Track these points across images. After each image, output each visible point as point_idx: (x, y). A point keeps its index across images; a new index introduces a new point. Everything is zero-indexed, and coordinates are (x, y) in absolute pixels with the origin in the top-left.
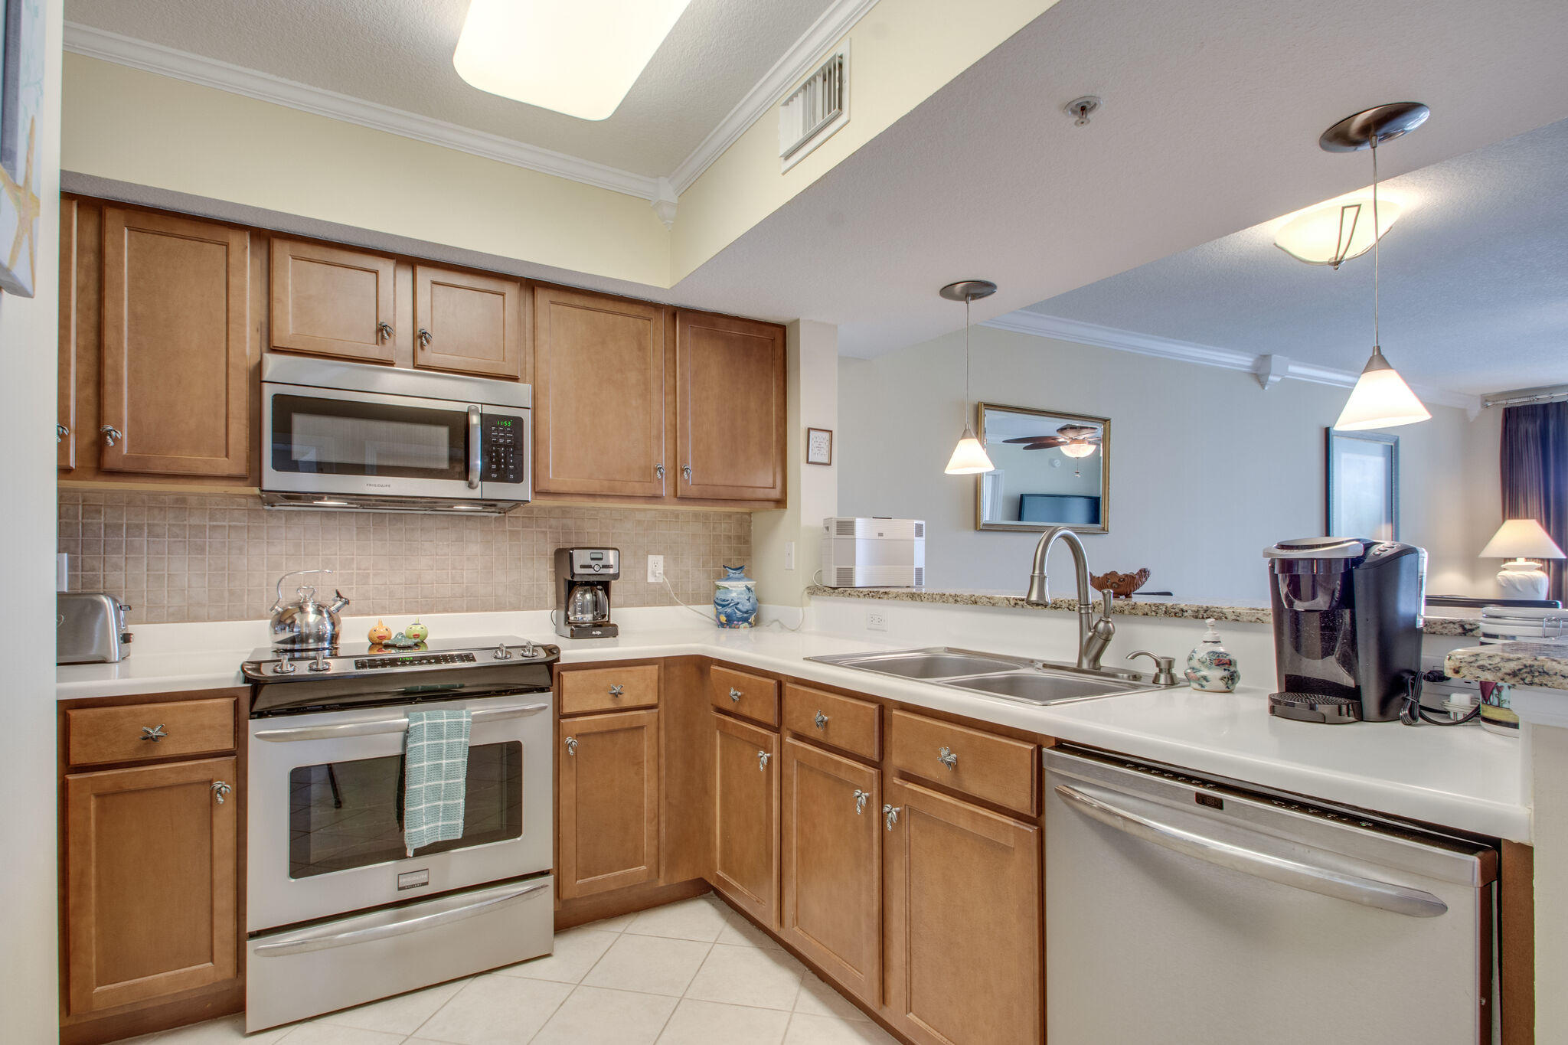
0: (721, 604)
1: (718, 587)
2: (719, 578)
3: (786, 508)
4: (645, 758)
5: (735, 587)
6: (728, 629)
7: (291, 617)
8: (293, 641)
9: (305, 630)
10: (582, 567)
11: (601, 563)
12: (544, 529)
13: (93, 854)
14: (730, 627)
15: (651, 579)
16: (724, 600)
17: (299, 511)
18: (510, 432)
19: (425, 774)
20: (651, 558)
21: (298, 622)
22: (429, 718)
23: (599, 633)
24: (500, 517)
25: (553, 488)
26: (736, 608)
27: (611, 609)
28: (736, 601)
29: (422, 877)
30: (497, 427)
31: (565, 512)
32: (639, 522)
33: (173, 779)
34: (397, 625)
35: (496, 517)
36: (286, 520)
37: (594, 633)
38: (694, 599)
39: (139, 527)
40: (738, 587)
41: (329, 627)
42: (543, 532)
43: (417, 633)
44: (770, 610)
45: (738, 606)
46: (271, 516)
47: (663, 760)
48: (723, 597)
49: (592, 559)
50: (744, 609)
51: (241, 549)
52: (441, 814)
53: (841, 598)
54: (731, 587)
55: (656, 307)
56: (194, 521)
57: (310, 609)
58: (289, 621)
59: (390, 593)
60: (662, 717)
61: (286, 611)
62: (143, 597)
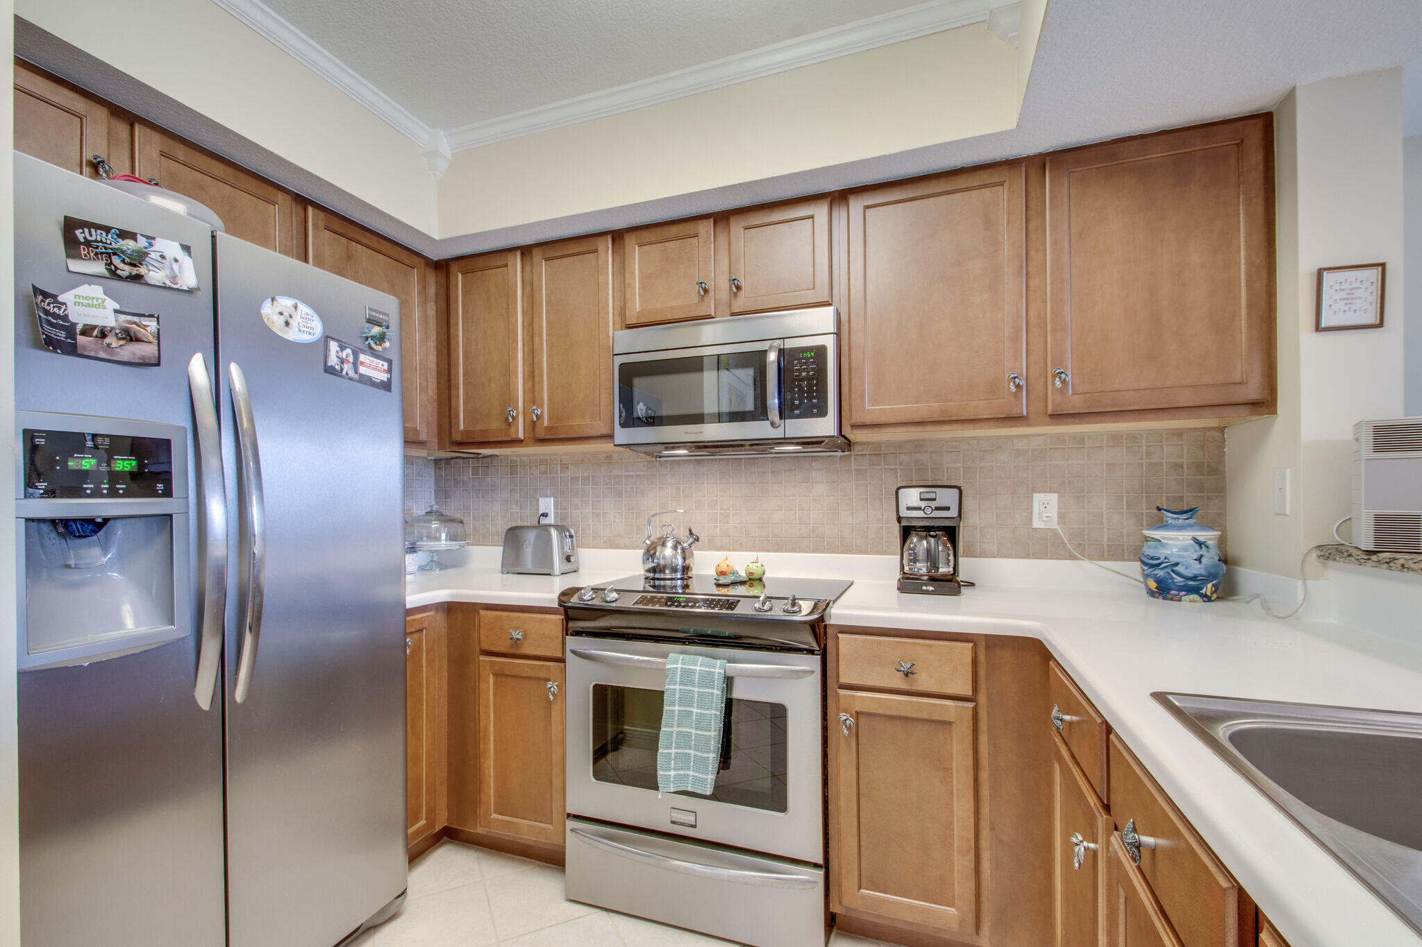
0: (1151, 564)
1: (1146, 539)
2: (1152, 526)
3: (1276, 413)
4: (954, 766)
5: (1171, 539)
6: (1160, 601)
7: (655, 548)
8: (654, 570)
9: (662, 562)
10: (909, 509)
11: (934, 504)
12: (894, 467)
13: (492, 716)
14: (1164, 598)
15: (1037, 524)
16: (1152, 558)
17: (679, 461)
18: (813, 363)
19: (676, 718)
20: (1037, 497)
21: (657, 553)
22: (683, 663)
23: (931, 588)
24: (845, 456)
25: (868, 419)
26: (1173, 571)
27: (961, 560)
28: (1173, 560)
29: (690, 819)
30: (799, 359)
31: (918, 445)
32: (1020, 453)
33: (529, 673)
34: (741, 562)
35: (841, 457)
36: (671, 469)
37: (924, 588)
38: (1114, 553)
39: (587, 478)
40: (1179, 540)
41: (680, 561)
42: (892, 469)
43: (752, 571)
44: (1248, 577)
45: (1176, 568)
46: (661, 465)
47: (984, 775)
48: (1151, 552)
49: (921, 500)
50: (1189, 573)
51: (643, 493)
52: (692, 764)
53: (1383, 570)
54: (1164, 538)
55: (1011, 164)
56: (615, 473)
57: (670, 544)
58: (652, 552)
59: (746, 531)
60: (983, 714)
61: (653, 543)
62: (590, 529)
